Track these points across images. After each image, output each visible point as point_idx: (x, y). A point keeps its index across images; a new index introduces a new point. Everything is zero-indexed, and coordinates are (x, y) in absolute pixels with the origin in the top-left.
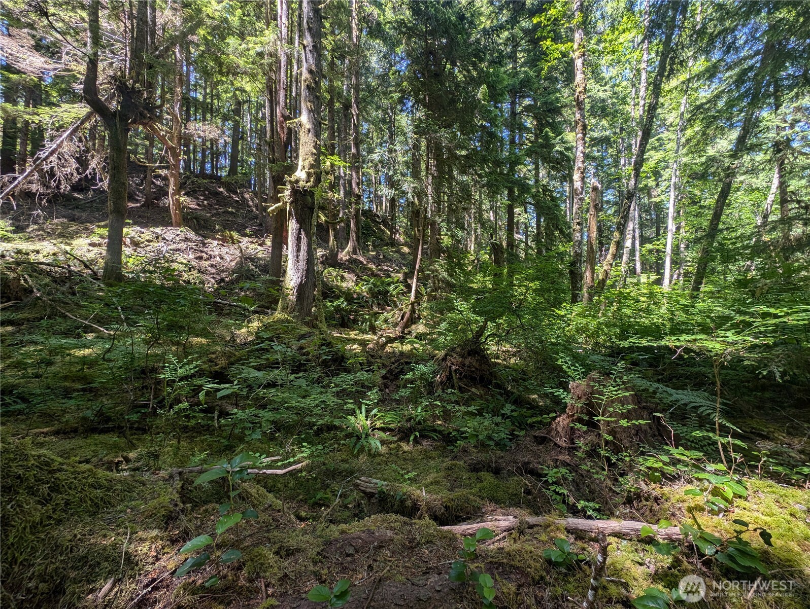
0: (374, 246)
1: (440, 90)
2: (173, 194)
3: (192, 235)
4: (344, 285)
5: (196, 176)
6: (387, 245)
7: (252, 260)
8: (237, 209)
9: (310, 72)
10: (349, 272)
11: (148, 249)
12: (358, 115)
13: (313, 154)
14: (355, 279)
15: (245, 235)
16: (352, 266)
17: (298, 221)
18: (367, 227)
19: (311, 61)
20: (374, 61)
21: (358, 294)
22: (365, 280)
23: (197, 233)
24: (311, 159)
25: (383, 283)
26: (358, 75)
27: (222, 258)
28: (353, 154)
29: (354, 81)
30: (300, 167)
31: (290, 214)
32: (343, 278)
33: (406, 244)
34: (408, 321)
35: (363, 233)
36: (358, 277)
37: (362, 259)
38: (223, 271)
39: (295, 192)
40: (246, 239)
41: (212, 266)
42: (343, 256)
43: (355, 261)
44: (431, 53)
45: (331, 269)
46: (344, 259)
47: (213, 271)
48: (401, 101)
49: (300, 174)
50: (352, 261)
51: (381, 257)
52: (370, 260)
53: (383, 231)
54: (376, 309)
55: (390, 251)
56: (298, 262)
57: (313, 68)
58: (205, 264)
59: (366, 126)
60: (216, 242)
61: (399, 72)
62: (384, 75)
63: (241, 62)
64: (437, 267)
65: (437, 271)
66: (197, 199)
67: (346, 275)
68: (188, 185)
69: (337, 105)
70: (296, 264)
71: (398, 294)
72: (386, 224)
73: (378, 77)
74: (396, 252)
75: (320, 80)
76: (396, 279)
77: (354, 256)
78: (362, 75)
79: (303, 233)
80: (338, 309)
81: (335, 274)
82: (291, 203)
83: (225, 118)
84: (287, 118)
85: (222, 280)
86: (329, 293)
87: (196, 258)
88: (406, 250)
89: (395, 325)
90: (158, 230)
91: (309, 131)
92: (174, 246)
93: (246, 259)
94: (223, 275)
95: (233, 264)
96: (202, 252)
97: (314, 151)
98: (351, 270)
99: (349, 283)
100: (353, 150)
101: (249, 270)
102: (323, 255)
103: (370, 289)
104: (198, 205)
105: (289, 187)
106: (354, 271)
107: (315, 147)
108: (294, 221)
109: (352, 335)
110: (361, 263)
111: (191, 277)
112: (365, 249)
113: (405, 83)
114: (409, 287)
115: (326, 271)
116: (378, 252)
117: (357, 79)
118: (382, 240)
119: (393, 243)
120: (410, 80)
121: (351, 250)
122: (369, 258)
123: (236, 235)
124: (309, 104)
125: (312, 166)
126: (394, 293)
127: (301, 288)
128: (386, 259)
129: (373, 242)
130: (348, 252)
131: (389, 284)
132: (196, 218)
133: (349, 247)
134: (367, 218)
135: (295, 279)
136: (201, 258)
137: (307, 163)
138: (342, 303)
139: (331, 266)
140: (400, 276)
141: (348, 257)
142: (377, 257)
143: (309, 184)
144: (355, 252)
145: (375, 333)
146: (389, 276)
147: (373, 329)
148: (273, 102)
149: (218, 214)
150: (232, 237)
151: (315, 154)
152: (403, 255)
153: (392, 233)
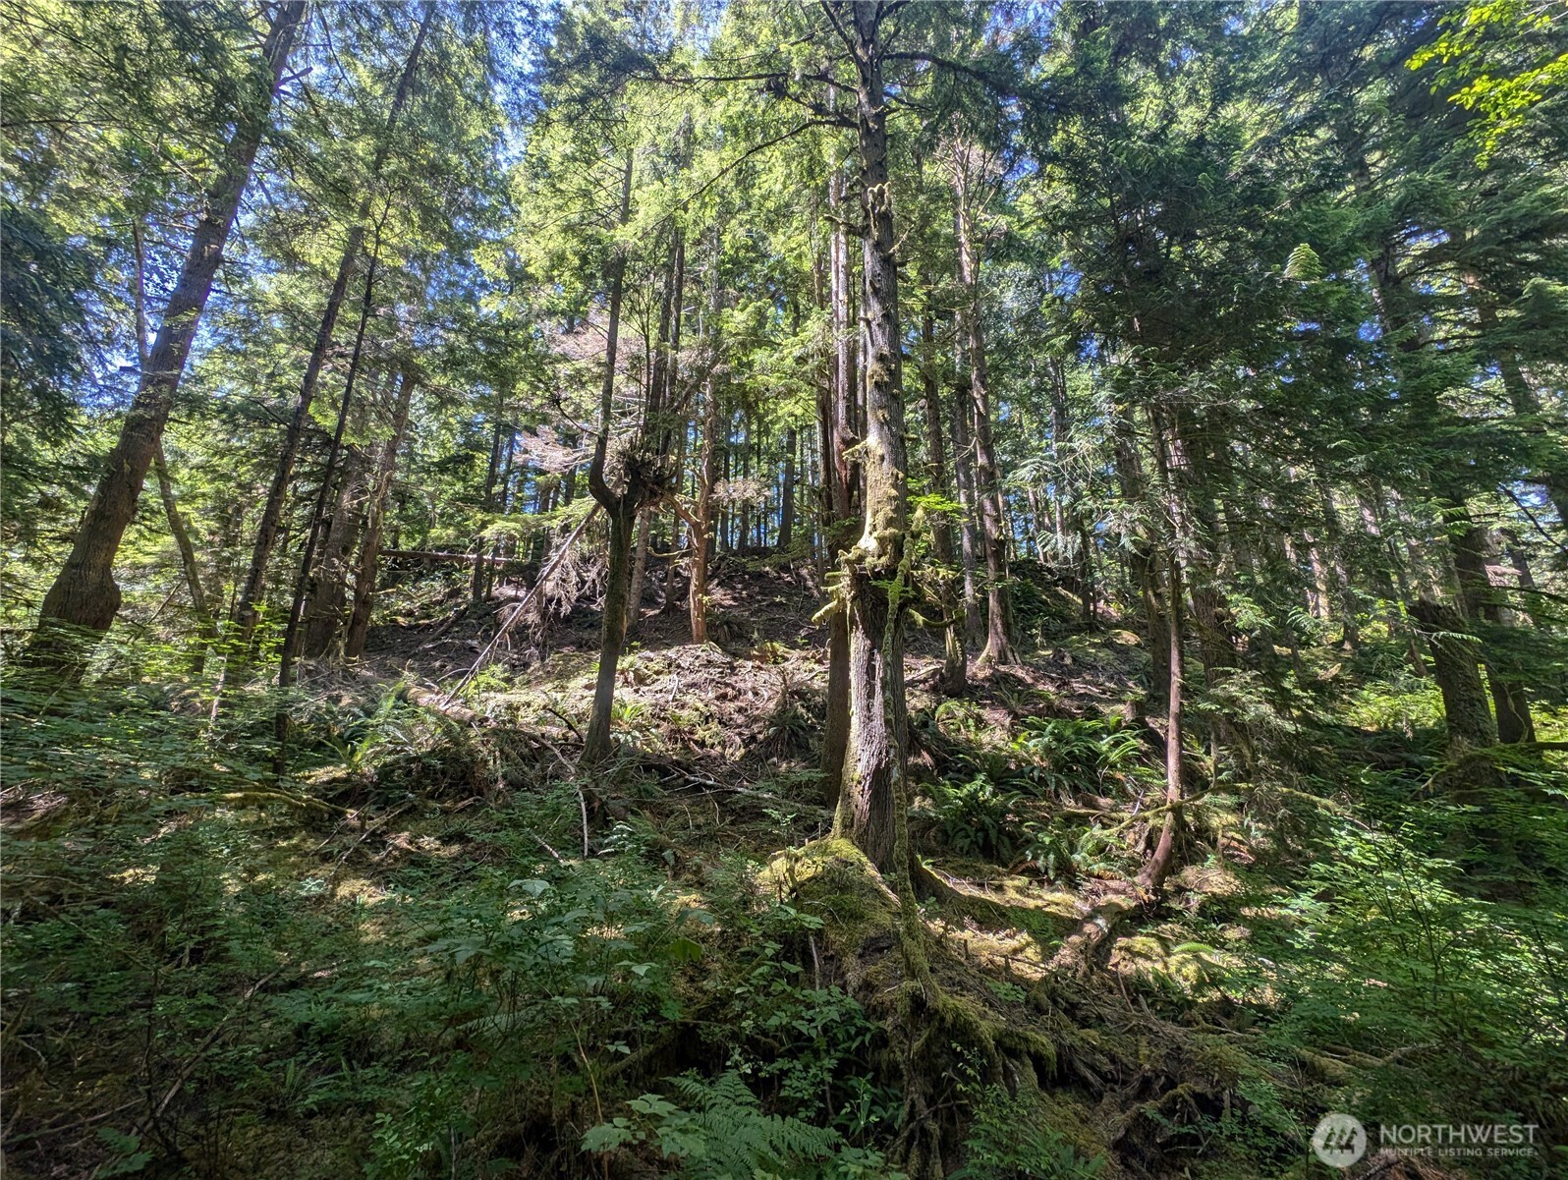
0: (1047, 634)
1: (1169, 297)
2: (696, 593)
3: (718, 656)
4: (985, 737)
5: (735, 554)
6: (1078, 630)
7: (801, 695)
8: (789, 596)
9: (881, 358)
10: (993, 707)
11: (657, 687)
12: (985, 398)
13: (891, 498)
14: (1007, 721)
15: (794, 646)
16: (1000, 689)
17: (867, 634)
18: (1028, 596)
19: (880, 339)
20: (1010, 300)
21: (1019, 761)
22: (1032, 726)
23: (725, 651)
24: (887, 510)
25: (1078, 731)
26: (978, 331)
27: (756, 694)
28: (982, 468)
29: (972, 343)
30: (868, 528)
31: (853, 622)
32: (979, 720)
33: (1125, 623)
34: (1169, 855)
35: (1020, 610)
36: (1016, 716)
37: (1020, 673)
38: (756, 719)
39: (859, 580)
40: (796, 653)
41: (740, 710)
42: (978, 668)
43: (1006, 677)
44: (1130, 240)
45: (953, 704)
46: (981, 675)
47: (740, 719)
48: (1073, 346)
49: (868, 542)
50: (1000, 680)
51: (1068, 661)
52: (1041, 671)
53: (1063, 598)
54: (1070, 805)
55: (1089, 646)
56: (870, 719)
57: (886, 351)
58: (730, 706)
59: (1005, 410)
60: (750, 664)
61: (1061, 298)
62: (1029, 315)
63: (773, 380)
64: (1234, 691)
65: (1232, 701)
66: (734, 588)
67: (987, 714)
68: (721, 569)
69: (944, 392)
70: (866, 725)
71: (1125, 759)
72: (1068, 582)
73: (1020, 320)
74: (1104, 645)
75: (898, 367)
76: (1113, 720)
77: (1002, 668)
78: (987, 329)
79: (878, 657)
80: (973, 804)
81: (961, 713)
82: (854, 599)
83: (773, 459)
84: (848, 443)
85: (753, 738)
86: (954, 761)
87: (717, 698)
88: (1128, 637)
89: (1132, 867)
90: (672, 653)
91: (882, 458)
92: (689, 679)
93: (792, 694)
94: (756, 728)
95: (771, 705)
96: (727, 685)
97: (894, 492)
98: (999, 703)
99: (995, 735)
100: (982, 460)
101: (796, 717)
102: (935, 672)
103: (1048, 749)
104: (734, 599)
105: (846, 571)
106: (1003, 704)
107: (894, 486)
108: (860, 634)
109: (1013, 891)
110: (1020, 681)
111: (707, 734)
112: (1027, 647)
113: (1078, 313)
114: (1158, 744)
115: (941, 708)
116: (1057, 651)
117: (978, 338)
118: (1065, 620)
119: (1093, 624)
120: (1088, 304)
121: (994, 654)
122: (1037, 668)
123: (780, 648)
124: (880, 413)
125: (889, 523)
126: (1114, 756)
127: (879, 777)
128: (1081, 666)
129: (1045, 628)
130: (989, 659)
131: (1096, 734)
132: (727, 623)
133: (990, 648)
134: (1025, 576)
135: (865, 757)
136: (723, 697)
137: (880, 517)
138: (981, 787)
139: (952, 695)
140: (1124, 711)
141: (988, 672)
142: (1056, 662)
143: (883, 559)
144: (1003, 659)
145: (1073, 886)
146: (1093, 714)
147: (1068, 874)
148: (827, 424)
149: (760, 610)
150: (774, 652)
151: (895, 498)
152: (1123, 651)
153: (1087, 600)
